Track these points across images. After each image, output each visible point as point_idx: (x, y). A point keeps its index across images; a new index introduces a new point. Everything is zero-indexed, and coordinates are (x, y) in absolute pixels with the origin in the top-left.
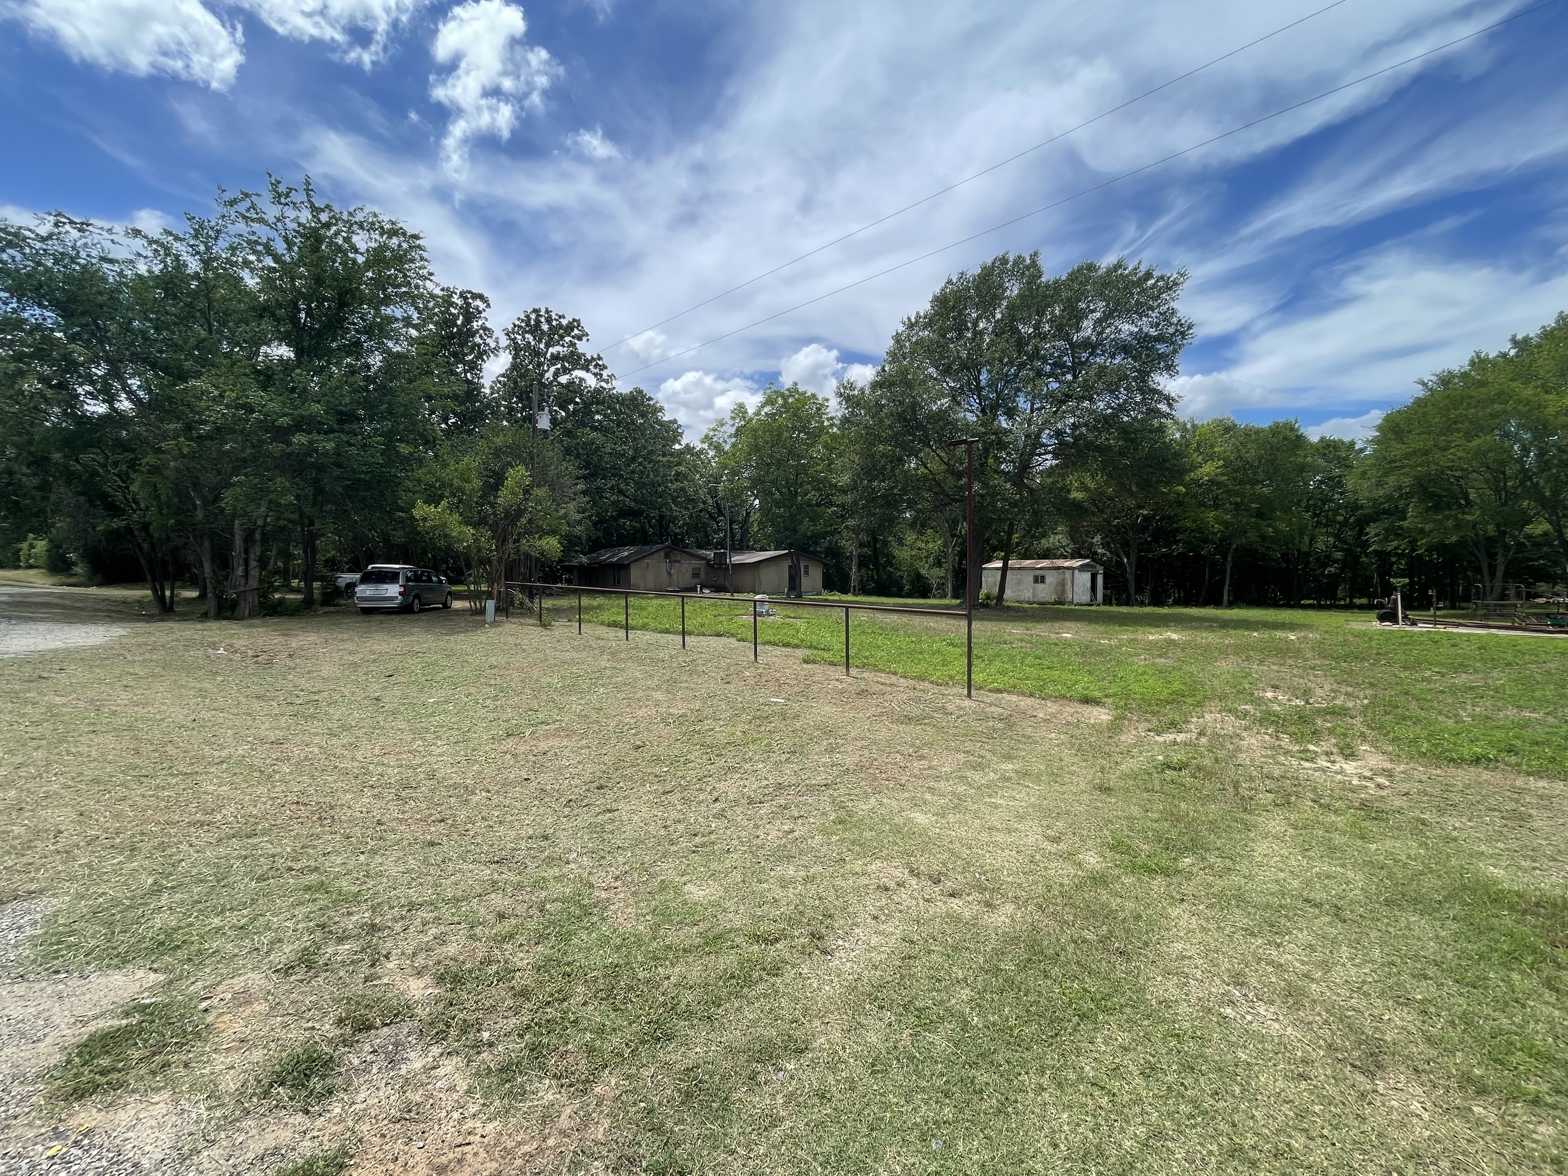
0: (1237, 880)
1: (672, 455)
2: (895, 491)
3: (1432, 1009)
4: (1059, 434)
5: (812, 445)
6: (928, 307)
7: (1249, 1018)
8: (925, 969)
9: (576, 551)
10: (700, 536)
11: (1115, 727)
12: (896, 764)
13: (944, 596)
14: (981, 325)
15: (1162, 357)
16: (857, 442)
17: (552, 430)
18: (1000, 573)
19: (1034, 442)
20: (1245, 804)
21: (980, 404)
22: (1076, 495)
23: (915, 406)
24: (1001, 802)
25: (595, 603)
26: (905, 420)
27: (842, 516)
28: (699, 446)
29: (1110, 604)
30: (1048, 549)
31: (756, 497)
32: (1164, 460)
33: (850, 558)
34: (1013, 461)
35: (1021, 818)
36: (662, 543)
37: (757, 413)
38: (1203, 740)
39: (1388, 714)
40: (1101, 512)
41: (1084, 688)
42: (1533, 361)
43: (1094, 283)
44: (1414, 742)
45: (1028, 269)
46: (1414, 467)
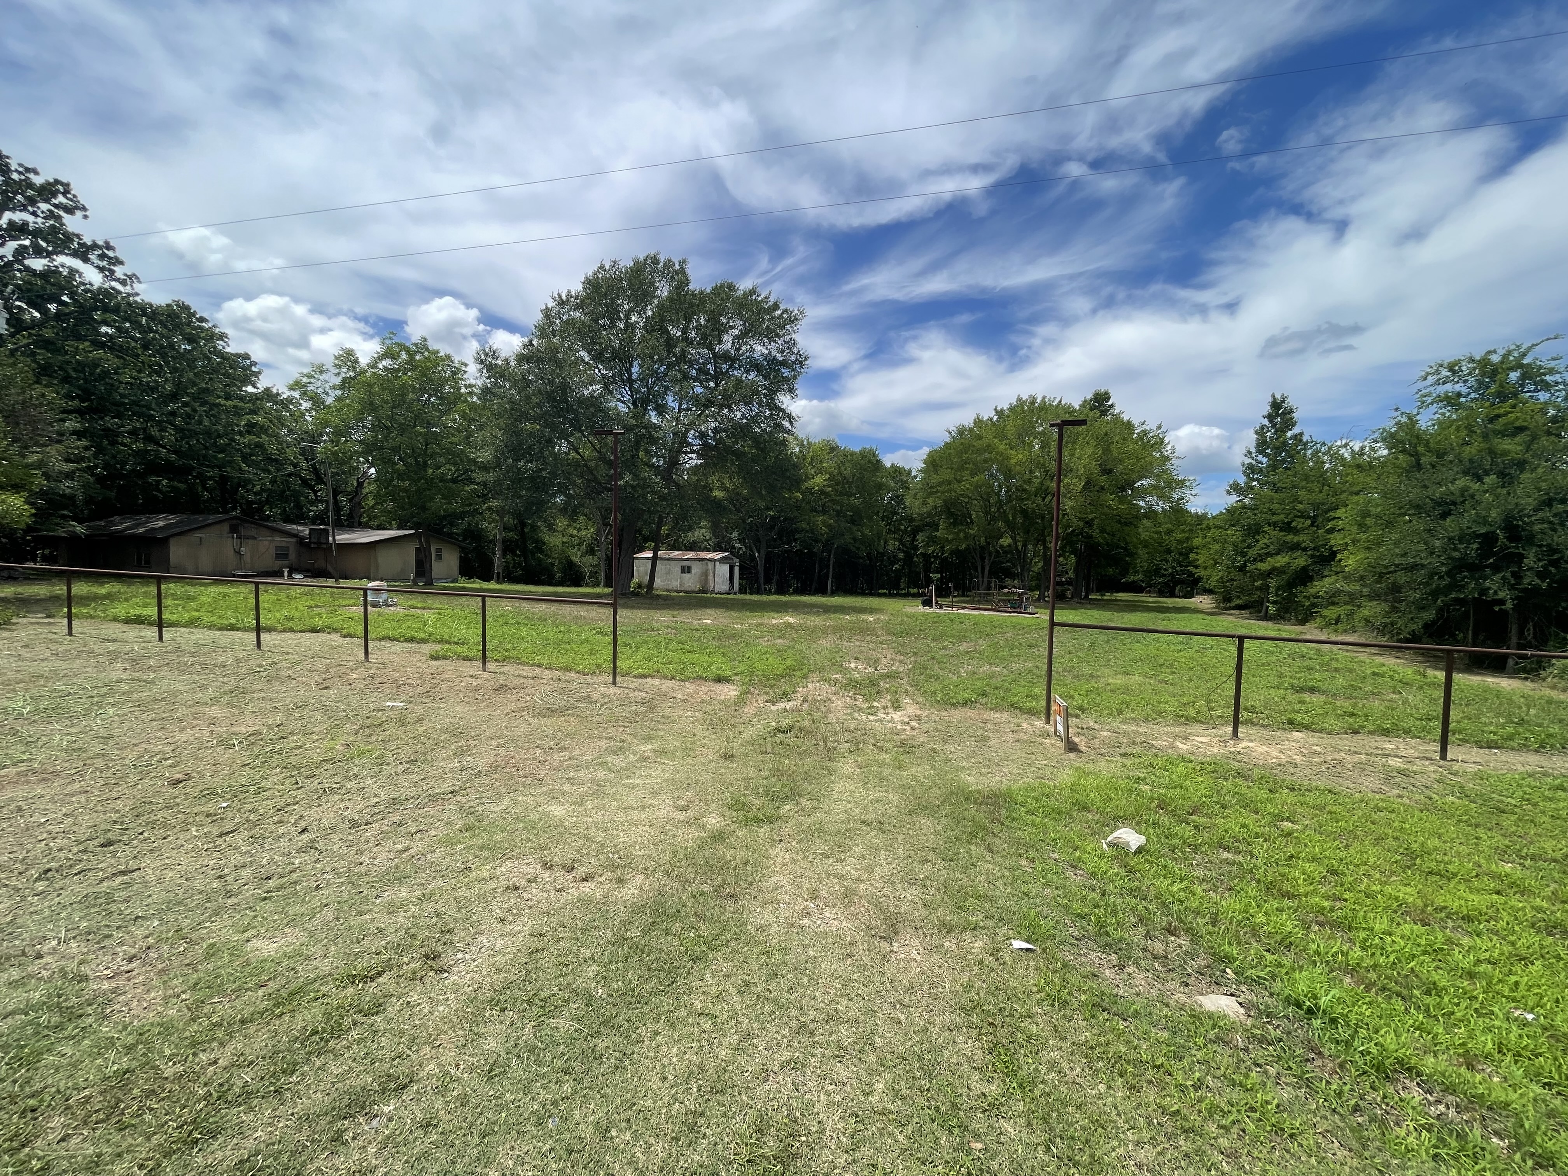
0: (820, 815)
1: (242, 399)
2: (544, 473)
3: (929, 883)
4: (703, 435)
5: (447, 412)
6: (580, 287)
7: (819, 922)
8: (553, 959)
9: (64, 517)
10: (290, 507)
11: (740, 701)
12: (535, 759)
13: (596, 585)
14: (634, 318)
15: (786, 380)
16: (500, 416)
17: (12, 335)
18: (650, 562)
19: (682, 440)
20: (831, 755)
21: (632, 396)
22: (718, 494)
23: (565, 388)
24: (638, 781)
25: (103, 591)
26: (555, 400)
27: (484, 495)
28: (286, 394)
29: (745, 593)
30: (694, 542)
31: (372, 465)
32: (786, 470)
33: (493, 542)
34: (663, 456)
35: (654, 793)
36: (225, 512)
37: (373, 365)
38: (806, 706)
39: (921, 674)
40: (738, 510)
41: (717, 669)
42: (1005, 426)
43: (733, 302)
44: (934, 693)
45: (677, 274)
46: (943, 493)
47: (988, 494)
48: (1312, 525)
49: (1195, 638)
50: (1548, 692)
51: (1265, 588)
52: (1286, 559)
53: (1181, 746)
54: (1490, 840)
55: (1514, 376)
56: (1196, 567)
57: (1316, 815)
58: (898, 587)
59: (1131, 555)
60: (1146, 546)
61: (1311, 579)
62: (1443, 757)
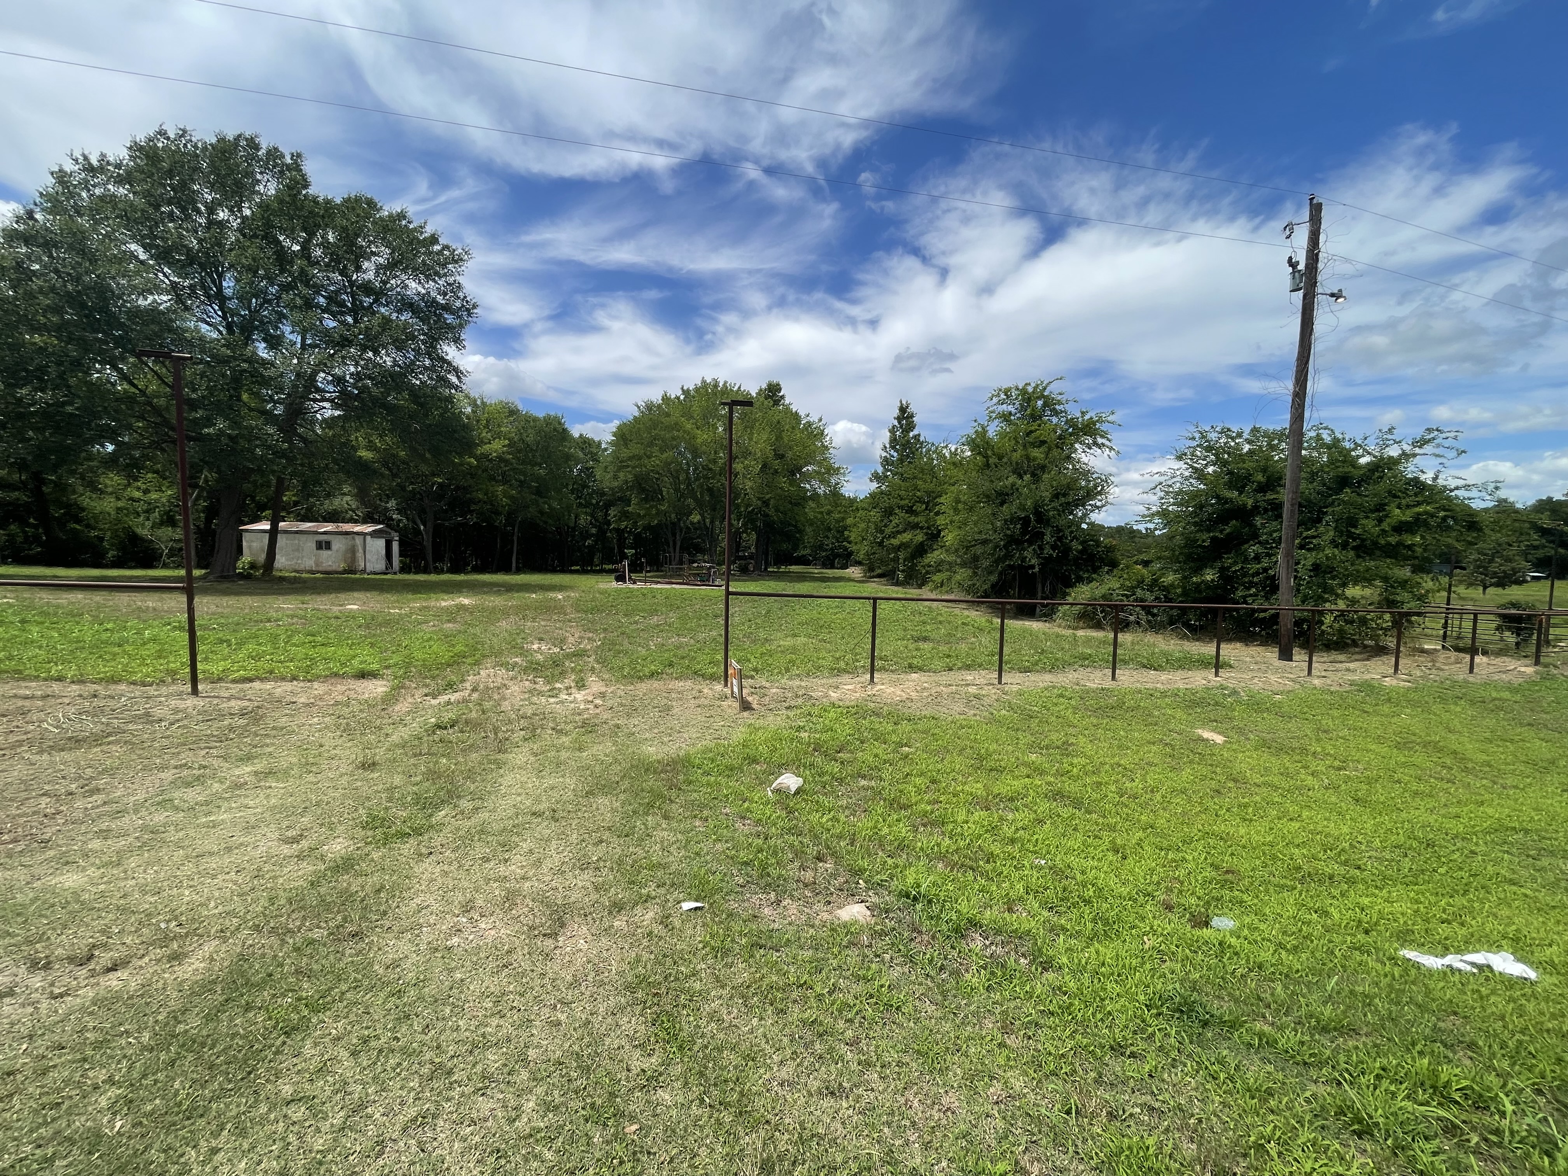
0: (484, 815)
2: (69, 409)
3: (602, 864)
4: (339, 380)
11: (390, 699)
13: (180, 565)
14: (221, 215)
15: (450, 327)
18: (267, 535)
19: (308, 385)
20: (502, 746)
21: (224, 317)
22: (364, 454)
23: (102, 290)
24: (225, 816)
26: (84, 306)
29: (409, 572)
30: (334, 512)
32: (455, 431)
35: (250, 828)
38: (475, 695)
39: (610, 650)
40: (394, 476)
41: (361, 663)
42: (691, 406)
43: (374, 223)
44: (622, 668)
45: (289, 169)
46: (633, 468)
47: (677, 471)
48: (926, 509)
49: (848, 601)
50: (1057, 630)
51: (896, 560)
52: (910, 536)
53: (833, 694)
54: (1025, 739)
55: (1040, 403)
56: (850, 543)
57: (924, 739)
58: (591, 563)
59: (800, 531)
60: (812, 525)
61: (926, 552)
62: (1000, 683)
